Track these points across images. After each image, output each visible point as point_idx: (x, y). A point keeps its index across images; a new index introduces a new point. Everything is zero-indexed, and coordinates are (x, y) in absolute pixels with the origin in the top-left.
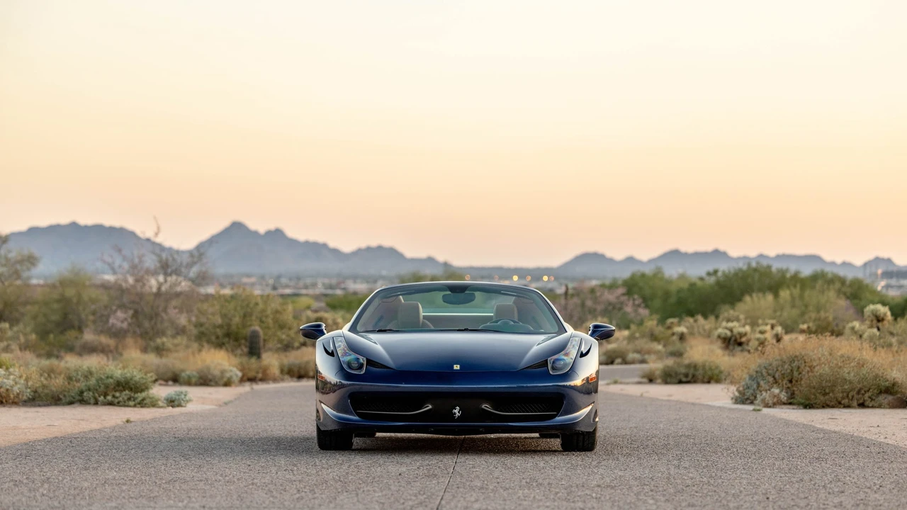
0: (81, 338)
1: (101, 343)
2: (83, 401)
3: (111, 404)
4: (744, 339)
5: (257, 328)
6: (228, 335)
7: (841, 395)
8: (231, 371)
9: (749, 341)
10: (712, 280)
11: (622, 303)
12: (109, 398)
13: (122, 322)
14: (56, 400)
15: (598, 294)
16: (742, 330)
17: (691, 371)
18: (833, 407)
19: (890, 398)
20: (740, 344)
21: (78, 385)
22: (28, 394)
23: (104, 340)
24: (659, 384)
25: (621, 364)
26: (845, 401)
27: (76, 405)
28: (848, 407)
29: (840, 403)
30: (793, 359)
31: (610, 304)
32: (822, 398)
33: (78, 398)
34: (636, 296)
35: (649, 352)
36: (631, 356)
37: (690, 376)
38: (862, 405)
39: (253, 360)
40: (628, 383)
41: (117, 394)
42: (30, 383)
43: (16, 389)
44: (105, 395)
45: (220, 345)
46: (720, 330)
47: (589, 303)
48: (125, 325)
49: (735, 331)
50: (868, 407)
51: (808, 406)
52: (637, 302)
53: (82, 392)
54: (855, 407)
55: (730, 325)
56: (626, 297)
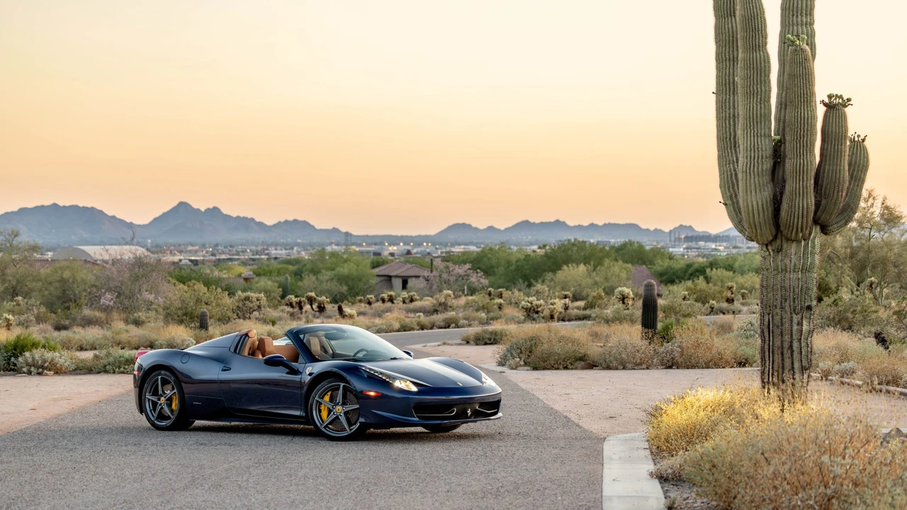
0: (82, 312)
1: (95, 316)
2: (106, 372)
3: (123, 373)
4: (539, 309)
5: (205, 310)
6: (185, 314)
7: (553, 362)
8: (189, 340)
9: (543, 310)
10: (541, 252)
11: (468, 275)
12: (122, 369)
13: (110, 301)
14: (90, 371)
15: (451, 269)
16: (539, 303)
17: (493, 337)
18: (549, 369)
19: (583, 363)
20: (537, 312)
21: (102, 361)
23: (98, 314)
24: (473, 345)
25: (455, 328)
26: (556, 366)
27: (102, 374)
28: (558, 369)
29: (553, 367)
30: (532, 339)
31: (460, 276)
32: (543, 364)
33: (103, 369)
34: (478, 271)
35: (474, 320)
36: (462, 322)
37: (493, 340)
38: (566, 368)
39: (203, 331)
40: (452, 345)
41: (126, 367)
42: (74, 361)
43: (66, 364)
44: (119, 368)
45: (181, 322)
46: (523, 303)
47: (445, 276)
48: (112, 303)
49: (534, 303)
50: (569, 369)
51: (535, 369)
52: (479, 275)
53: (105, 366)
54: (561, 369)
55: (531, 299)
56: (472, 271)
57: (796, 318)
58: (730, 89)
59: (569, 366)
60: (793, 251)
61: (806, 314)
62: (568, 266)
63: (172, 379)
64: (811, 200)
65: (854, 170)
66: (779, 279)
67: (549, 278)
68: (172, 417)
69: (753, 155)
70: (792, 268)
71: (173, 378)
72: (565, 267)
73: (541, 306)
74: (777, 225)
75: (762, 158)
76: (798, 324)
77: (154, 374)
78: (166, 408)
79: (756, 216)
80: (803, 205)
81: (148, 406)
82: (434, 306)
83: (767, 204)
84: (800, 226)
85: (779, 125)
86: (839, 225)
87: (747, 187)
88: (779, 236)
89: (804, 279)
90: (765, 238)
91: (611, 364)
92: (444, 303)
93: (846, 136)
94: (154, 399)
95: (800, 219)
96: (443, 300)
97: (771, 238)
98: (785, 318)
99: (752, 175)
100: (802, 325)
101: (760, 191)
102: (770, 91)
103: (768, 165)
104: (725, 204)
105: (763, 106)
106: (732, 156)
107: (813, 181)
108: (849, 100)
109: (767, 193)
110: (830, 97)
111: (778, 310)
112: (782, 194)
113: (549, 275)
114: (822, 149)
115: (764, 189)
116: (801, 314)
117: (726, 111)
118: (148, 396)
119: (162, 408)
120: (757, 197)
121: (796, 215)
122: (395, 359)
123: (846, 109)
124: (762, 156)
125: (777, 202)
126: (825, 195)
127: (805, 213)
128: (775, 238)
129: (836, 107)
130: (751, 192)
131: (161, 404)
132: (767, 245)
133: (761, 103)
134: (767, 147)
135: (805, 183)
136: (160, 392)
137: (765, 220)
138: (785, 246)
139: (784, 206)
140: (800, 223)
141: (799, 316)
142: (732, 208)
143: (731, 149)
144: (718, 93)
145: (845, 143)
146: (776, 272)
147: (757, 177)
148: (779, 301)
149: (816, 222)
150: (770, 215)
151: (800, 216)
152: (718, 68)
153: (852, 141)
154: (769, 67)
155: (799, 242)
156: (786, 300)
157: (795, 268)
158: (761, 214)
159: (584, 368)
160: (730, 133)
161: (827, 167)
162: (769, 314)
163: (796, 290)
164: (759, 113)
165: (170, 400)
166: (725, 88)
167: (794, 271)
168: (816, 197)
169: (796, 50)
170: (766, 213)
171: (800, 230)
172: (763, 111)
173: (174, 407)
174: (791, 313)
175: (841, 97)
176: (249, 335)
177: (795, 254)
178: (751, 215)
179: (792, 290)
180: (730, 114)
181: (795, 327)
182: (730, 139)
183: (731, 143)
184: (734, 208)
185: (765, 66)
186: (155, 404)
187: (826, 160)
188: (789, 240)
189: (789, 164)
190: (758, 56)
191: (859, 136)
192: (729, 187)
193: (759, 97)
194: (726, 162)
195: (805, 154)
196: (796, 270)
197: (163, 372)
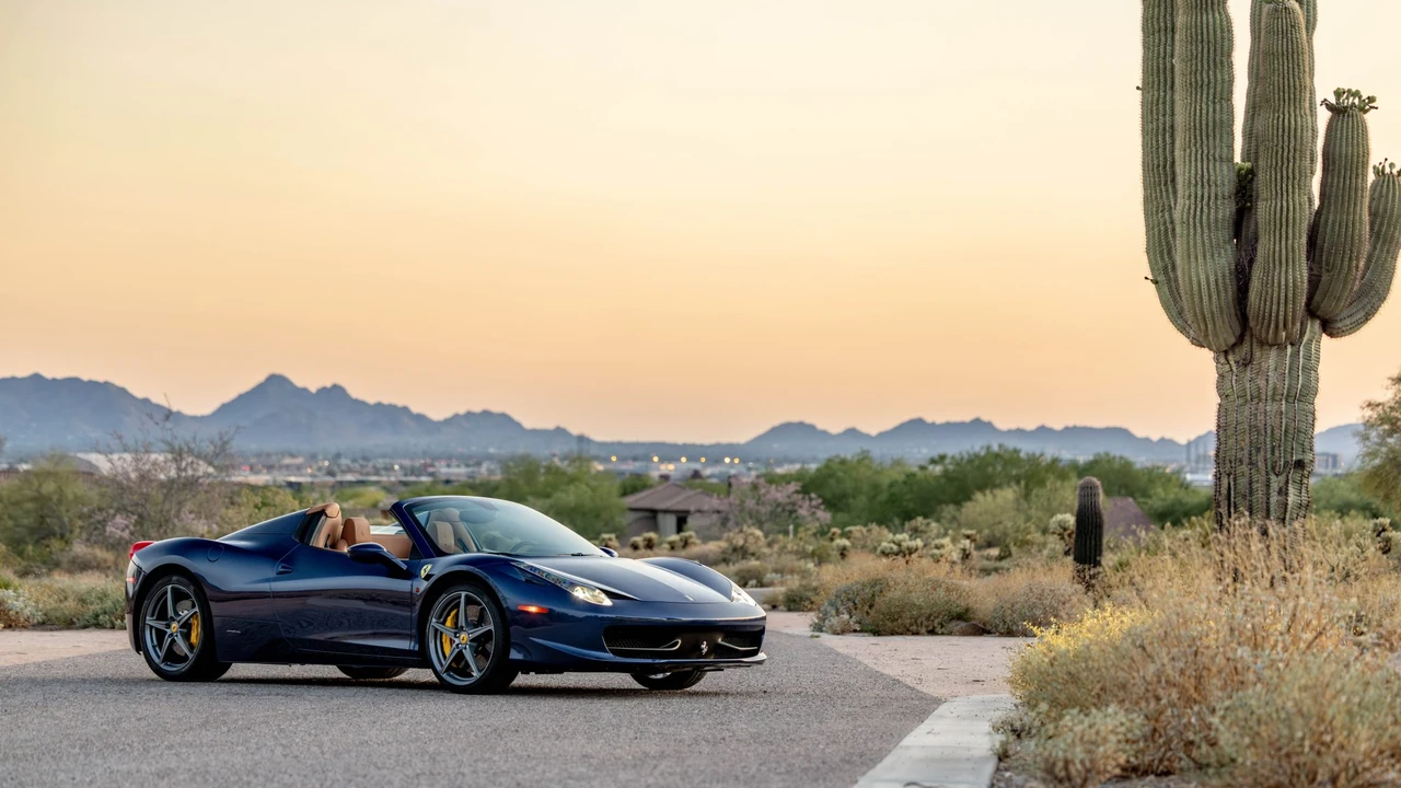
0: (70, 551)
1: (95, 558)
2: (99, 626)
4: (914, 556)
7: (909, 621)
10: (938, 469)
11: (794, 504)
13: (123, 530)
14: (69, 624)
15: (763, 492)
16: (913, 544)
18: (902, 634)
19: (963, 624)
21: (92, 607)
22: (39, 617)
23: (100, 553)
24: (782, 611)
26: (914, 628)
27: (91, 629)
28: (917, 633)
29: (908, 630)
31: (778, 505)
32: (889, 624)
33: (93, 621)
34: (813, 495)
35: (792, 572)
36: (769, 576)
38: (932, 632)
42: (41, 606)
43: (27, 612)
46: (884, 544)
47: (751, 504)
48: (126, 534)
49: (904, 544)
50: (937, 634)
51: (877, 633)
52: (814, 503)
53: (97, 616)
54: (923, 635)
55: (899, 537)
56: (800, 496)
57: (1276, 482)
58: (1165, 81)
59: (938, 630)
60: (1272, 362)
61: (1294, 475)
62: (985, 495)
63: (189, 591)
64: (1303, 273)
65: (1381, 224)
66: (1247, 413)
67: (949, 516)
68: (191, 656)
69: (1199, 193)
70: (1270, 393)
71: (192, 588)
72: (978, 496)
73: (916, 549)
74: (1243, 318)
75: (1216, 198)
76: (1280, 492)
77: (159, 582)
78: (180, 641)
79: (1205, 299)
80: (1286, 280)
81: (149, 639)
82: (724, 552)
83: (1224, 283)
84: (1281, 318)
85: (1250, 143)
86: (1354, 319)
87: (1189, 249)
88: (1247, 338)
89: (1291, 415)
90: (1221, 340)
91: (1014, 628)
92: (742, 547)
93: (1365, 164)
94: (160, 625)
95: (1282, 305)
96: (741, 542)
97: (1232, 340)
98: (1257, 482)
99: (1199, 228)
100: (1287, 494)
101: (1212, 255)
102: (1231, 81)
103: (1227, 210)
104: (1155, 282)
105: (1218, 107)
106: (1168, 198)
107: (1304, 240)
108: (1372, 99)
109: (1225, 260)
110: (1338, 93)
111: (1245, 468)
112: (1251, 262)
113: (949, 510)
114: (1323, 185)
115: (1219, 254)
116: (1284, 475)
117: (1158, 120)
118: (150, 621)
119: (173, 641)
120: (1209, 267)
121: (1275, 300)
122: (579, 555)
123: (1366, 116)
124: (1216, 195)
125: (1242, 277)
126: (1327, 265)
127: (1290, 296)
128: (1240, 340)
129: (1349, 112)
130: (1196, 258)
131: (172, 634)
132: (1226, 352)
133: (1214, 103)
134: (1225, 182)
135: (1290, 242)
136: (170, 613)
137: (1221, 308)
138: (1257, 354)
139: (1255, 285)
140: (1281, 313)
141: (1282, 478)
142: (1166, 289)
143: (1166, 184)
144: (1145, 88)
145: (1365, 176)
146: (1241, 401)
147: (1206, 231)
148: (1246, 452)
149: (1311, 311)
150: (1230, 298)
151: (1282, 301)
152: (1147, 46)
153: (1379, 172)
154: (1231, 40)
155: (1281, 347)
156: (1258, 450)
157: (1274, 394)
158: (1214, 297)
159: (964, 633)
160: (1165, 158)
161: (1331, 218)
162: (1229, 475)
163: (1277, 431)
164: (1210, 119)
165: (187, 626)
166: (1157, 79)
167: (1273, 400)
168: (1311, 269)
169: (1276, 10)
170: (1223, 295)
171: (1281, 325)
172: (1218, 116)
173: (194, 639)
174: (1267, 474)
175: (1357, 94)
176: (328, 512)
177: (1276, 369)
178: (1196, 299)
179: (1269, 431)
180: (1164, 124)
181: (1274, 498)
182: (1165, 167)
183: (1166, 175)
184: (1170, 288)
185: (1223, 38)
186: (161, 635)
187: (1329, 205)
188: (1263, 343)
189: (1263, 210)
190: (1211, 20)
191: (1392, 165)
192: (1162, 253)
193: (1212, 91)
194: (1158, 207)
195: (1290, 191)
196: (1278, 398)
197: (175, 578)
